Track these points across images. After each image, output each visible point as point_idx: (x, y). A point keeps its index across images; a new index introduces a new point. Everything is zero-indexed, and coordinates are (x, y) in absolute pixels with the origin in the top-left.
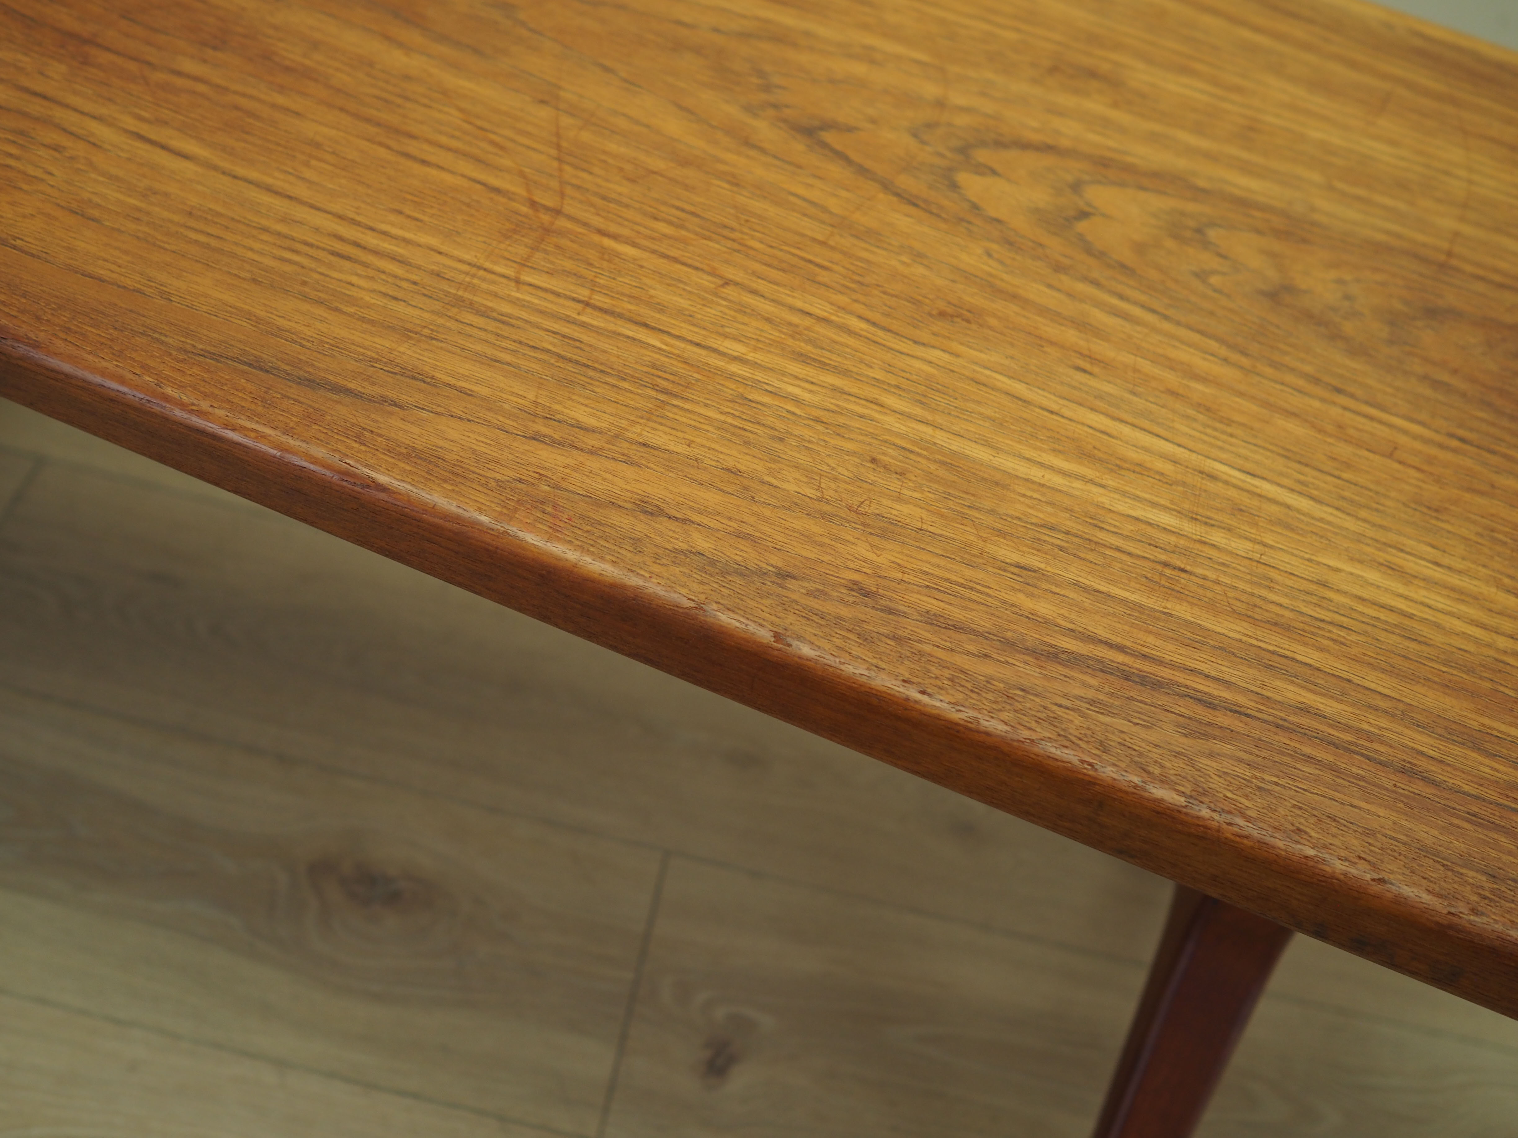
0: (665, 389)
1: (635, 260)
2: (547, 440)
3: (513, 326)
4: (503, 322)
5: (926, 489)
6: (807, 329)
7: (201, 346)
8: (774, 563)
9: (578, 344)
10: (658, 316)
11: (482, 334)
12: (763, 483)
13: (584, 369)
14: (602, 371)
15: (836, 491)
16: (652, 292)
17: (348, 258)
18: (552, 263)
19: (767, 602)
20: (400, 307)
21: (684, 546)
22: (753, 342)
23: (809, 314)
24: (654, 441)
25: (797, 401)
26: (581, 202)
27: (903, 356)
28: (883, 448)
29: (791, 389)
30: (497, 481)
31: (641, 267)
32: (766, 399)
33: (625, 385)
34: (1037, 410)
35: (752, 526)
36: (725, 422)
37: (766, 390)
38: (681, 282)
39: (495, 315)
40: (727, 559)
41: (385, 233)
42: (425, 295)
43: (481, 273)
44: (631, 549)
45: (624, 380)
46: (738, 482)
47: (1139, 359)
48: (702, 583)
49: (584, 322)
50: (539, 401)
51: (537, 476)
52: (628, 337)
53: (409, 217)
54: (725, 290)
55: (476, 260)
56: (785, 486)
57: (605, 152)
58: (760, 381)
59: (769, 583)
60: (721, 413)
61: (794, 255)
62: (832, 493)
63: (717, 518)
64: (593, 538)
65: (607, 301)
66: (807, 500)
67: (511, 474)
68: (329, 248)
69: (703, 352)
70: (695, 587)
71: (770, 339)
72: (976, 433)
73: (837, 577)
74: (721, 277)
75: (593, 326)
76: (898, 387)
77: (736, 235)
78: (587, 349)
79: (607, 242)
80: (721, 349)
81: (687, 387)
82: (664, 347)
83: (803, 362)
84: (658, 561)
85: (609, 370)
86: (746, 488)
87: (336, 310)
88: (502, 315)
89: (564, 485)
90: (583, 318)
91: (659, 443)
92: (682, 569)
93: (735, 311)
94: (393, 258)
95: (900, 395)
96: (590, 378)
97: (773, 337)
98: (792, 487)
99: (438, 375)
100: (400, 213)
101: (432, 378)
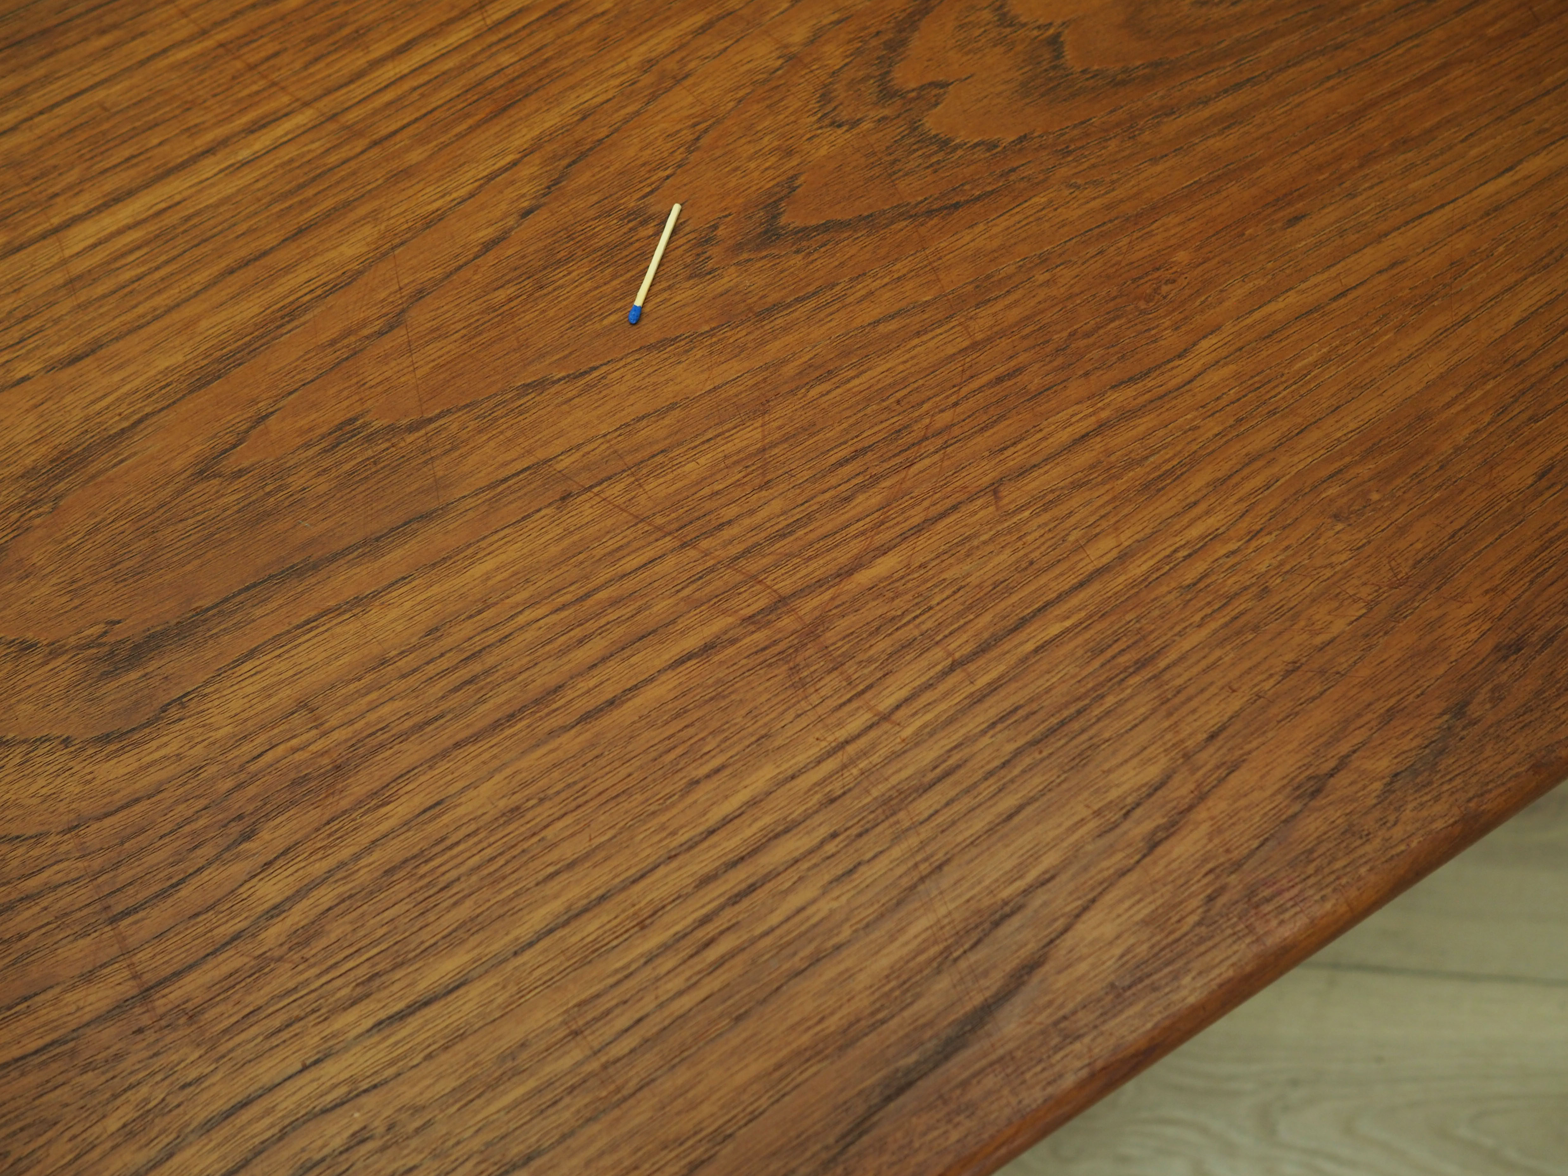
0: (1136, 663)
1: (908, 566)
2: (1161, 835)
3: (958, 767)
4: (947, 774)
5: (1400, 493)
6: (1109, 453)
7: (831, 1140)
8: (1437, 711)
9: (1021, 713)
10: (1014, 598)
11: (958, 808)
12: (1321, 649)
13: (1066, 729)
14: (1079, 712)
15: (1365, 584)
16: (974, 580)
17: (752, 888)
18: (870, 661)
19: (1488, 751)
20: (866, 874)
21: (1378, 785)
22: (1104, 524)
23: (1085, 437)
24: (1212, 722)
25: (1214, 537)
26: (777, 565)
27: (1196, 383)
28: (1324, 495)
29: (1195, 532)
30: (1199, 924)
31: (922, 566)
32: (1200, 566)
33: (1110, 700)
34: (1334, 305)
35: (1379, 699)
36: (1215, 632)
37: (1186, 558)
38: (969, 538)
39: (931, 776)
40: (1414, 753)
41: (726, 821)
42: (860, 835)
43: (851, 749)
44: (1359, 842)
45: (1102, 697)
46: (1310, 674)
47: (1303, 153)
48: (1437, 799)
49: (989, 684)
50: (1096, 807)
51: (1211, 877)
52: (1036, 651)
53: (708, 776)
54: (1005, 501)
55: (824, 744)
56: (1335, 630)
57: (699, 483)
58: (1168, 556)
59: (1465, 733)
60: (1199, 626)
61: (980, 389)
62: (1368, 589)
63: (1352, 727)
64: (1327, 871)
65: (964, 637)
66: (1363, 621)
67: (1194, 903)
68: (722, 900)
69: (1096, 586)
70: (1438, 808)
71: (1108, 502)
72: (1340, 390)
73: (1483, 660)
74: (981, 492)
75: (999, 678)
76: (1239, 421)
77: (918, 431)
78: (1034, 706)
79: (864, 577)
80: (1098, 564)
81: (1144, 637)
82: (1068, 623)
83: (1159, 490)
84: (1389, 825)
85: (1081, 704)
86: (1322, 672)
87: (838, 948)
88: (935, 768)
89: (1235, 855)
90: (982, 681)
91: (1217, 720)
92: (1410, 806)
93: (1045, 510)
94: (774, 836)
95: (1253, 427)
96: (1083, 731)
97: (1106, 498)
98: (1339, 626)
99: (1005, 894)
100: (697, 782)
101: (1006, 903)
